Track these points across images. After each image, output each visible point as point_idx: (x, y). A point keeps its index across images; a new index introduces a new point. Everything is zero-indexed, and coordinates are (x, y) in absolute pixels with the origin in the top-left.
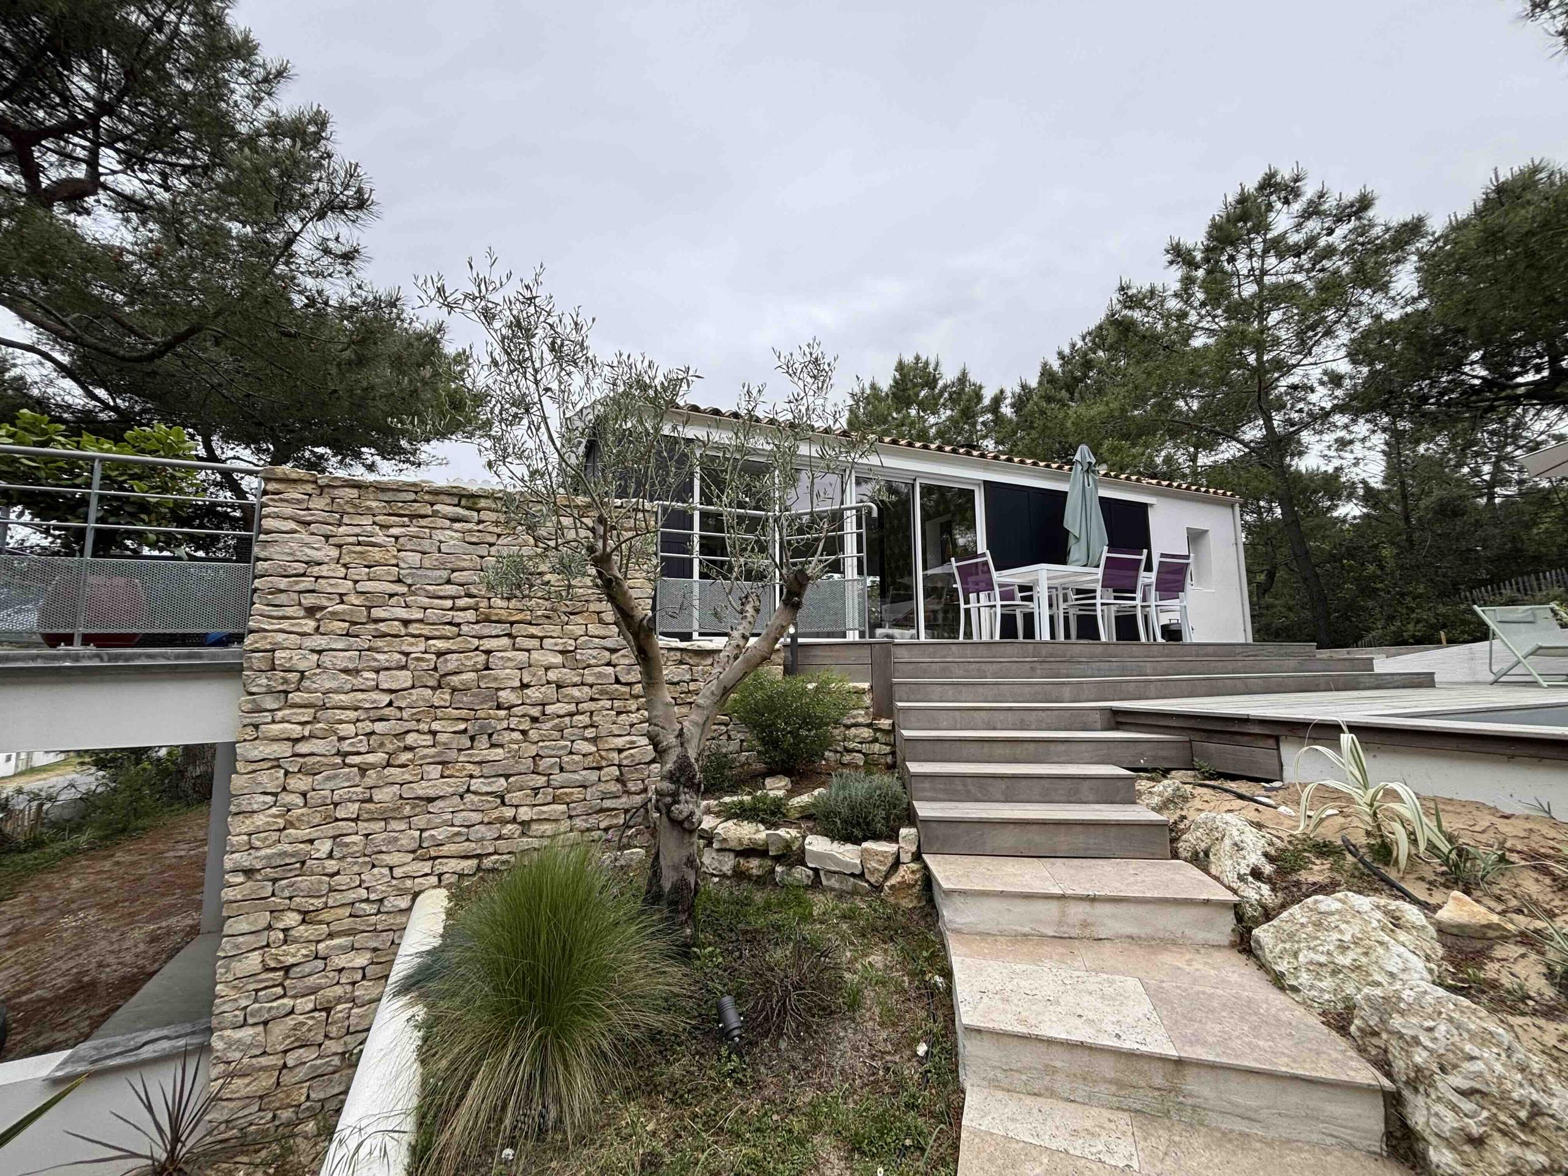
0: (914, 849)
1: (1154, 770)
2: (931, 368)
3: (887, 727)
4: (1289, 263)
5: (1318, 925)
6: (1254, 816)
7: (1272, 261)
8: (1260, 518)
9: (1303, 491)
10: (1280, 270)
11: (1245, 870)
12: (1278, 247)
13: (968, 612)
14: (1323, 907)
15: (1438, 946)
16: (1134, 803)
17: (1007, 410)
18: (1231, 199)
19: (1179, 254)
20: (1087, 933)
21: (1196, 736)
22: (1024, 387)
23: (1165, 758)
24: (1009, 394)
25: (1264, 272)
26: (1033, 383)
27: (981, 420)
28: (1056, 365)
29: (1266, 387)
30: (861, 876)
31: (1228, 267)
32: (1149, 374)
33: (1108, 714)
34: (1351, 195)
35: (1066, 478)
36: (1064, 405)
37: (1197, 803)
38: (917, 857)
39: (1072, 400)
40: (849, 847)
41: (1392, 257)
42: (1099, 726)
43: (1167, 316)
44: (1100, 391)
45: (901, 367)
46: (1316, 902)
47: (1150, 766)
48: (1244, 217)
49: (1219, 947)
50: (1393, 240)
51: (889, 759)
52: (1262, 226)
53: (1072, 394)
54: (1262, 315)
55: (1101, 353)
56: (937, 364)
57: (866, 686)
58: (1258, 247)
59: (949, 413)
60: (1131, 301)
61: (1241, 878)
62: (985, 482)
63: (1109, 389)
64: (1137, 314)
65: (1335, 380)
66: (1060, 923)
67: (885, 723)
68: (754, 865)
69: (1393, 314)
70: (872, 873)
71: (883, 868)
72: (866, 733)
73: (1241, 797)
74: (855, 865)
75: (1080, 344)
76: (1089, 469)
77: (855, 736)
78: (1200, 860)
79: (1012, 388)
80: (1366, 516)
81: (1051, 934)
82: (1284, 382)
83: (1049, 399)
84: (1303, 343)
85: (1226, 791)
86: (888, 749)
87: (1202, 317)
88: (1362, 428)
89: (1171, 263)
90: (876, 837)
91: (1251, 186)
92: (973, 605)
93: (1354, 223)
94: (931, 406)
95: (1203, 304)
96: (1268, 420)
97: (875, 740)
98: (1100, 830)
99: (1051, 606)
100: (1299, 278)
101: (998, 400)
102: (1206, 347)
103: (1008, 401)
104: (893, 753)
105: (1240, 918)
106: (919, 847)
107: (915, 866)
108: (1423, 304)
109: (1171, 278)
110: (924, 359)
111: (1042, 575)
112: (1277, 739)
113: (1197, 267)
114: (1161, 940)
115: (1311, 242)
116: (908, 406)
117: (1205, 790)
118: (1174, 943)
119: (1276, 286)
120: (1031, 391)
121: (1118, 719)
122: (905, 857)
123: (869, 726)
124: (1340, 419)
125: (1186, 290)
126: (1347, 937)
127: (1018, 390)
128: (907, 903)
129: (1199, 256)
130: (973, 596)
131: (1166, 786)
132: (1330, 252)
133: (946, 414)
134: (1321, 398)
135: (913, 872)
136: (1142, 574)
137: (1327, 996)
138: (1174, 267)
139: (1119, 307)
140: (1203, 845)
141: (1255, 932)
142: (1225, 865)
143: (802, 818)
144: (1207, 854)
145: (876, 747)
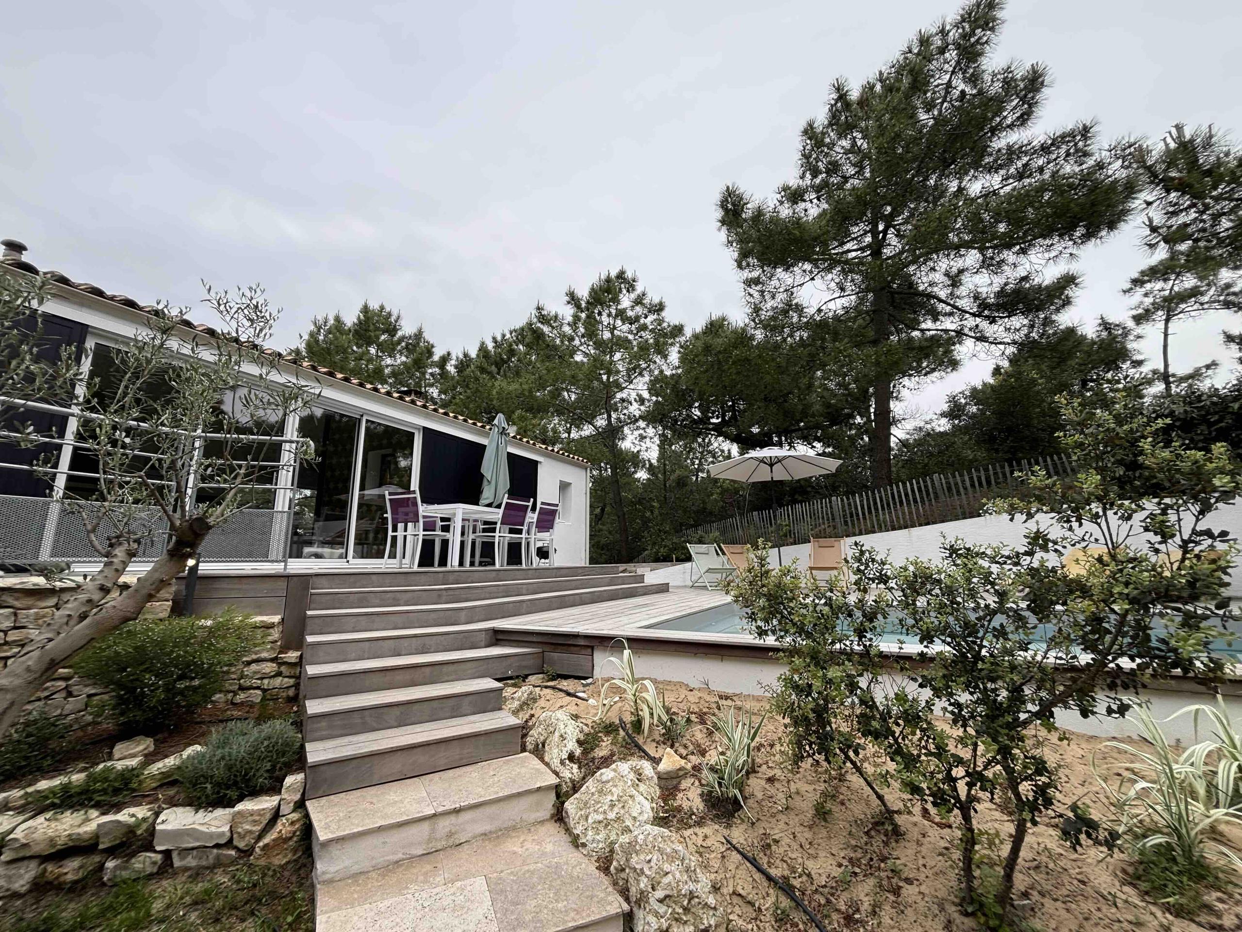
0: (298, 797)
1: (517, 677)
2: (393, 319)
3: (293, 660)
4: (626, 327)
5: (600, 792)
6: (573, 709)
7: (619, 322)
8: (601, 474)
9: (622, 461)
10: (622, 329)
11: (565, 756)
12: (621, 314)
13: (394, 538)
14: (604, 778)
15: (657, 788)
16: (500, 709)
17: (451, 368)
18: (602, 277)
19: (573, 299)
20: (450, 843)
21: (547, 648)
22: (466, 355)
23: (525, 667)
24: (454, 357)
25: (615, 328)
26: (473, 354)
27: (430, 371)
28: (490, 346)
29: (610, 397)
30: (229, 844)
31: (598, 318)
32: (549, 371)
33: (491, 633)
34: (656, 300)
35: (487, 435)
36: (494, 377)
37: (542, 703)
38: (300, 805)
39: (498, 373)
40: (220, 812)
41: (670, 341)
42: (483, 644)
43: (563, 336)
44: (518, 374)
45: (365, 310)
46: (602, 774)
47: (515, 674)
48: (608, 291)
49: (542, 822)
50: (671, 332)
51: (291, 692)
52: (616, 300)
53: (499, 369)
54: (612, 353)
55: (521, 347)
56: (399, 317)
57: (276, 619)
58: (614, 312)
59: (404, 359)
60: (544, 319)
61: (562, 763)
62: (424, 428)
63: (523, 373)
64: (546, 329)
65: (641, 401)
66: (429, 841)
67: (292, 656)
68: (71, 870)
69: (668, 373)
70: (242, 837)
71: (258, 828)
72: (269, 668)
73: (569, 694)
74: (223, 833)
75: (508, 336)
76: (503, 432)
77: (255, 673)
78: (539, 751)
79: (457, 353)
80: (649, 479)
81: (421, 852)
82: (619, 396)
83: (483, 370)
84: (629, 377)
85: (561, 690)
86: (292, 681)
87: (581, 344)
88: (651, 431)
89: (569, 303)
90: (255, 792)
91: (613, 274)
92: (400, 533)
93: (655, 316)
94: (389, 349)
95: (583, 336)
96: (609, 416)
97: (279, 674)
98: (473, 740)
99: (463, 534)
100: (631, 337)
101: (445, 359)
102: (583, 363)
103: (453, 362)
104: (297, 686)
105: (558, 796)
106: (303, 794)
107: (295, 816)
108: (680, 371)
109: (567, 312)
110: (388, 310)
111: (459, 511)
112: (592, 648)
113: (582, 311)
114: (506, 829)
115: (637, 319)
116: (369, 344)
117: (548, 691)
118: (514, 828)
119: (620, 337)
120: (471, 360)
121: (498, 637)
122: (285, 809)
123: (272, 660)
124: (642, 424)
125: (575, 323)
126: (615, 798)
127: (461, 356)
128: (279, 860)
129: (583, 305)
130: (400, 526)
131: (523, 692)
132: (644, 328)
133: (401, 359)
134: (635, 409)
135: (293, 823)
136: (529, 514)
137: (600, 846)
138: (570, 306)
139: (535, 320)
140: (542, 738)
141: (566, 804)
142: (555, 754)
143: (161, 786)
144: (544, 746)
145: (278, 681)
